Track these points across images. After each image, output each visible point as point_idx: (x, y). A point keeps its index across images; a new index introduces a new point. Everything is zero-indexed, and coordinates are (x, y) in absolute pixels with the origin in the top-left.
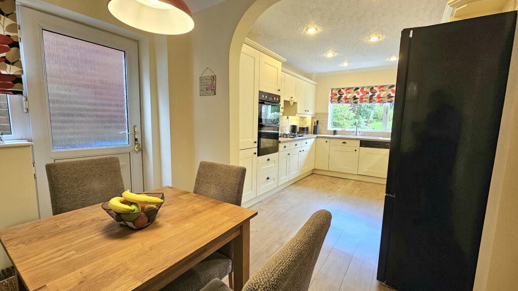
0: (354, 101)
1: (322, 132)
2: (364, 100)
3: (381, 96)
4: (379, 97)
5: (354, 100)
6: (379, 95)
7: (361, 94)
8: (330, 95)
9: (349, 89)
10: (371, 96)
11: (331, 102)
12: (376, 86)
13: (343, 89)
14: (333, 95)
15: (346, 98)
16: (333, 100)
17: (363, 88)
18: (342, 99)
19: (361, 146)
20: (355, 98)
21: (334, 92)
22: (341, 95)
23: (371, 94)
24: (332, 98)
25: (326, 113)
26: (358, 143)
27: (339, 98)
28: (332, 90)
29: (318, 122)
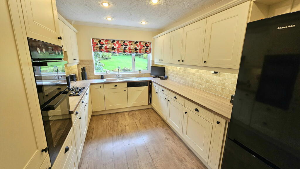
0: (113, 51)
1: (90, 77)
2: (120, 50)
3: (131, 49)
4: (130, 49)
5: (112, 50)
6: (130, 47)
7: (117, 46)
8: (92, 45)
9: (107, 40)
10: (125, 48)
11: (94, 51)
12: (127, 41)
13: (103, 40)
14: (95, 45)
15: (106, 48)
16: (95, 48)
17: (118, 41)
18: (103, 48)
19: (128, 86)
20: (113, 49)
21: (95, 41)
22: (102, 45)
24: (94, 47)
25: (91, 60)
26: (126, 84)
27: (100, 48)
28: (93, 40)
29: (84, 68)
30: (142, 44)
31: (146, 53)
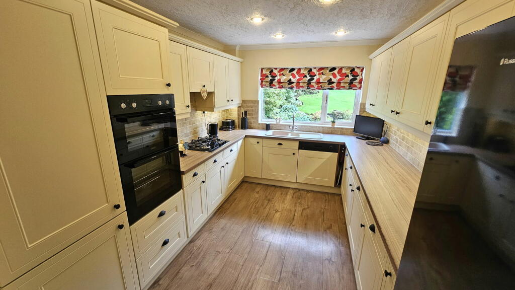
0: (290, 86)
1: (252, 126)
2: (301, 85)
3: (321, 81)
4: (318, 82)
5: (289, 84)
6: (319, 79)
7: (297, 77)
8: (260, 77)
9: (282, 69)
10: (310, 80)
11: (262, 86)
12: (315, 68)
13: (276, 69)
14: (264, 76)
15: (279, 82)
16: (264, 83)
17: (299, 69)
18: (275, 83)
19: (300, 148)
20: (290, 82)
21: (264, 72)
22: (274, 77)
23: (310, 78)
24: (262, 82)
25: (255, 101)
26: (297, 144)
27: (271, 82)
28: (262, 70)
29: (246, 112)
30: (344, 71)
31: (350, 88)
